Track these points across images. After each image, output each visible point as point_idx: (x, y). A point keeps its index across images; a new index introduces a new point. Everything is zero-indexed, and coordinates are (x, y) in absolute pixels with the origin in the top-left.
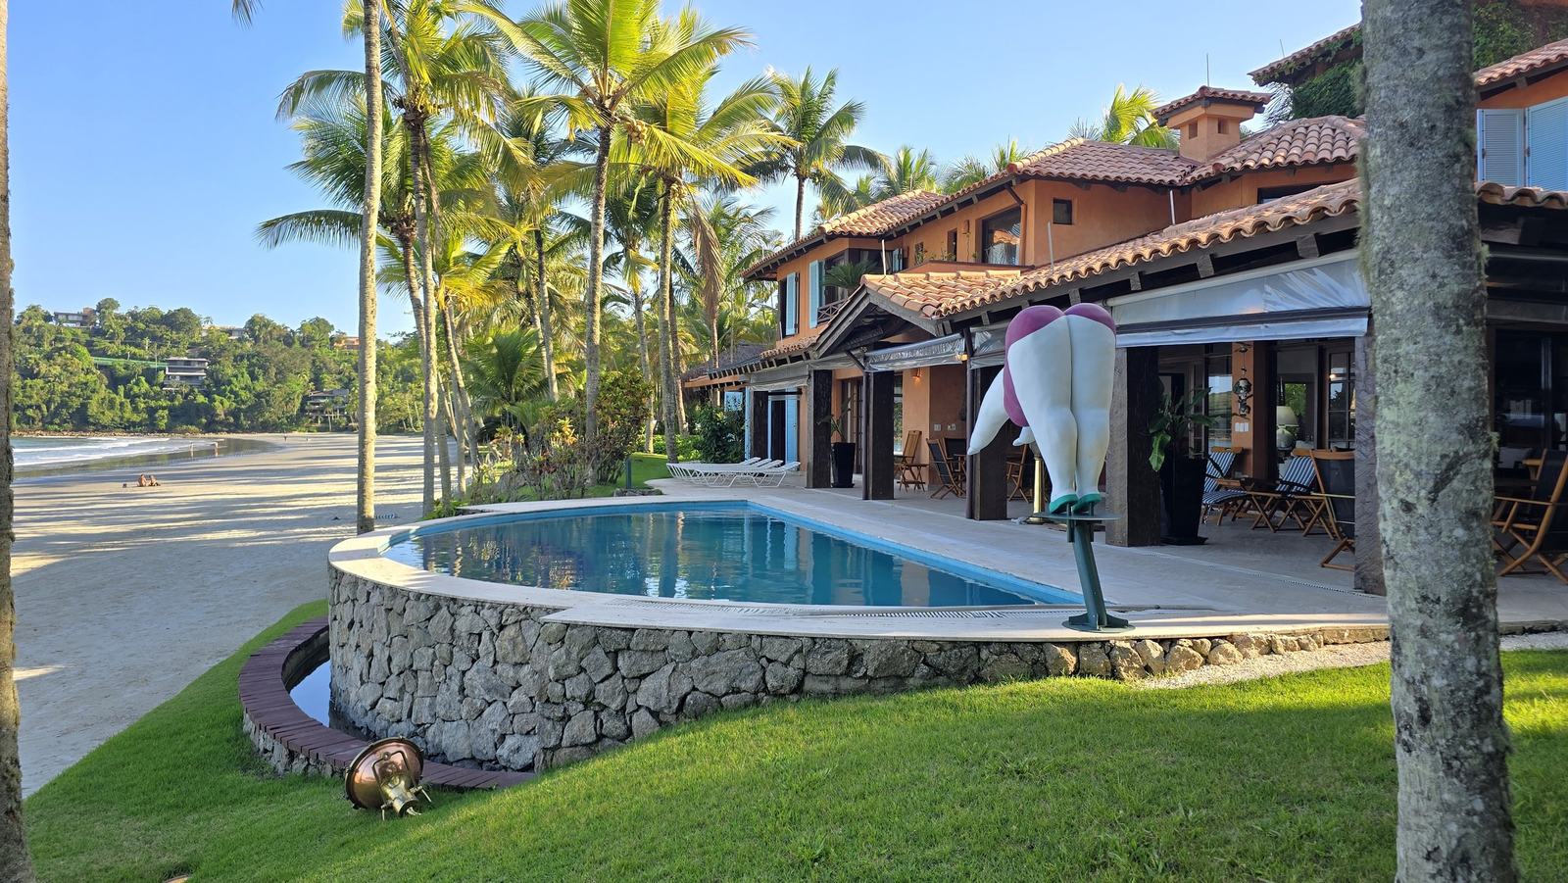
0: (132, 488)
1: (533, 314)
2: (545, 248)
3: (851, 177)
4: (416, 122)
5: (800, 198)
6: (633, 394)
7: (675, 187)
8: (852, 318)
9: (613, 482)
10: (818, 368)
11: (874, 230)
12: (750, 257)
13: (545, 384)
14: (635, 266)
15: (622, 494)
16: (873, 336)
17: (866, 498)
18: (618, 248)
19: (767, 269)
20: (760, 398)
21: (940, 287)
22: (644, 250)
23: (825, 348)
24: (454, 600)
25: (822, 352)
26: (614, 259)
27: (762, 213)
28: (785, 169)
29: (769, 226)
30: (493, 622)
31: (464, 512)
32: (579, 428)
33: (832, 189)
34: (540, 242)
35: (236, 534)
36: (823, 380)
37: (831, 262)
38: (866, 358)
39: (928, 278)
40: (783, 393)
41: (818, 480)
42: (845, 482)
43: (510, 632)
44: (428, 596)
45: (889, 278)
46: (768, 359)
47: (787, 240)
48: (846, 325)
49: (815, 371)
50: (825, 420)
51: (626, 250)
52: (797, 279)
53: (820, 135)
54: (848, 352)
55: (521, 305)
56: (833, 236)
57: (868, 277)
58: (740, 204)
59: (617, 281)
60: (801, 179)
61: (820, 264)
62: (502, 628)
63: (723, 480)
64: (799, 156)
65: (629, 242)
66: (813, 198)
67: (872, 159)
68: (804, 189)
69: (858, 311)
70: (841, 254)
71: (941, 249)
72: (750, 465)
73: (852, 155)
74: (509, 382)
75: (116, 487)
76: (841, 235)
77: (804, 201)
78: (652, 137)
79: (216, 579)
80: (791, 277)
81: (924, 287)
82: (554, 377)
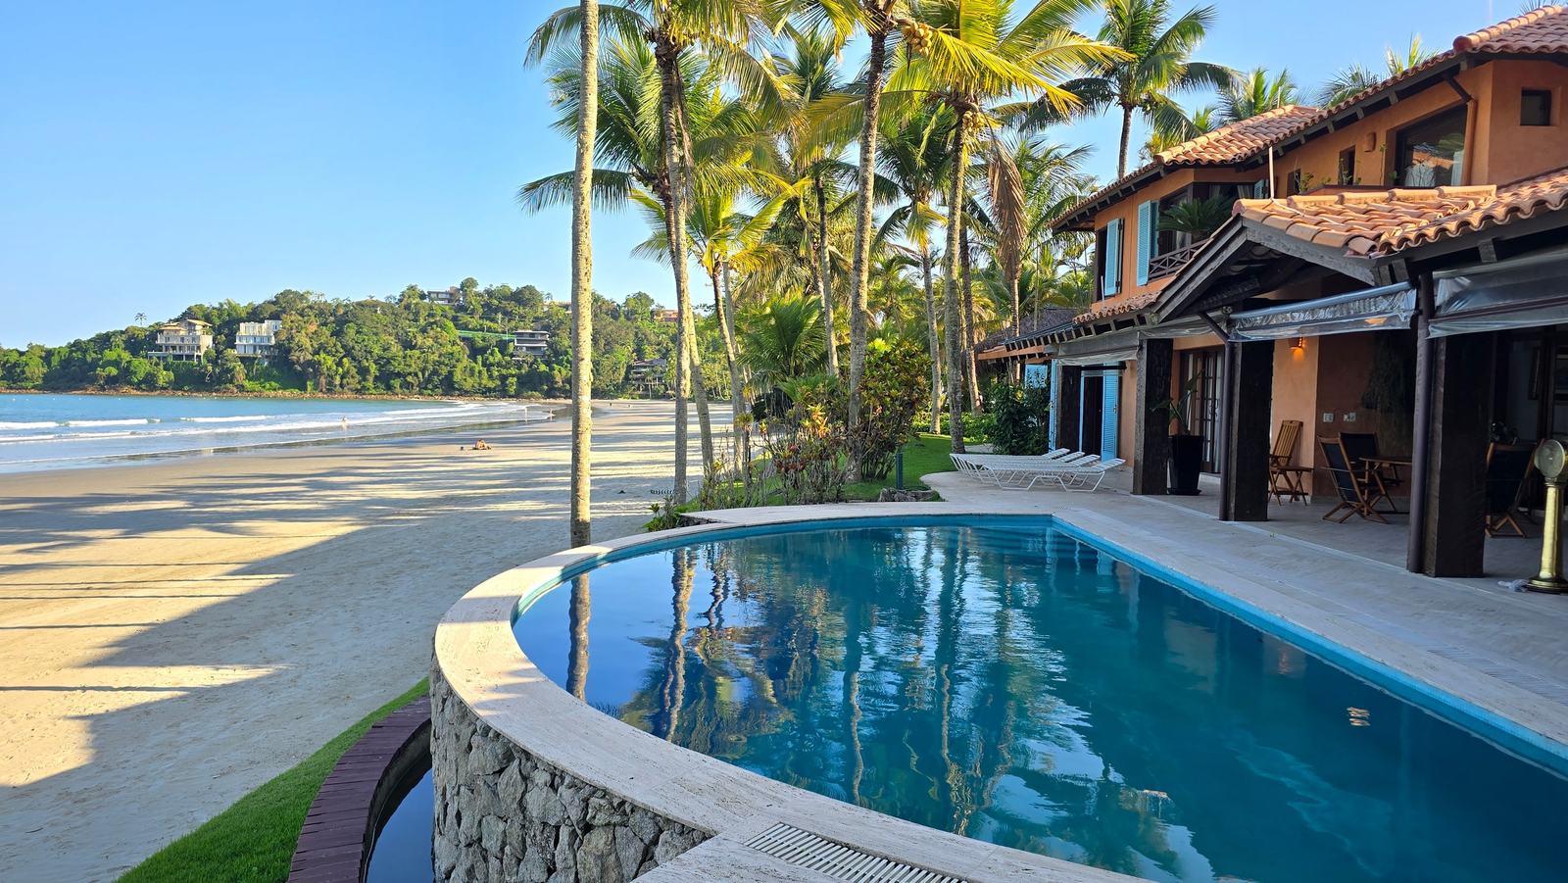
0: (468, 451)
1: (816, 282)
2: (830, 207)
4: (669, 57)
5: (1125, 131)
6: (907, 371)
7: (969, 114)
8: (1215, 265)
9: (882, 477)
10: (1153, 336)
11: (1230, 156)
12: (1061, 205)
13: (825, 357)
14: (922, 222)
15: (889, 498)
16: (1242, 290)
17: (1225, 517)
18: (904, 201)
19: (1083, 216)
20: (1070, 374)
21: (1366, 212)
22: (934, 203)
23: (1169, 309)
24: (528, 755)
25: (1164, 314)
26: (900, 214)
27: (1075, 152)
28: (1107, 97)
29: (1082, 169)
30: (575, 814)
32: (836, 414)
33: (1168, 119)
34: (822, 201)
36: (1161, 357)
37: (1167, 202)
38: (1230, 323)
39: (1342, 201)
40: (1101, 368)
41: (1149, 483)
42: (1187, 487)
43: (598, 840)
44: (498, 735)
46: (1084, 325)
48: (1204, 276)
49: (1150, 342)
50: (1162, 405)
51: (914, 203)
52: (1121, 227)
53: (1153, 52)
54: (1203, 314)
55: (804, 272)
56: (1174, 167)
57: (1245, 202)
58: (1049, 144)
59: (901, 241)
60: (1128, 107)
61: (1153, 206)
62: (588, 828)
63: (1021, 480)
64: (1125, 81)
65: (917, 196)
66: (1142, 128)
67: (1221, 77)
68: (1132, 120)
69: (1226, 254)
70: (1182, 192)
72: (1056, 461)
73: (1198, 73)
74: (788, 354)
75: (453, 450)
76: (1185, 165)
77: (1130, 135)
78: (939, 46)
80: (1112, 226)
81: (1340, 213)
82: (834, 349)
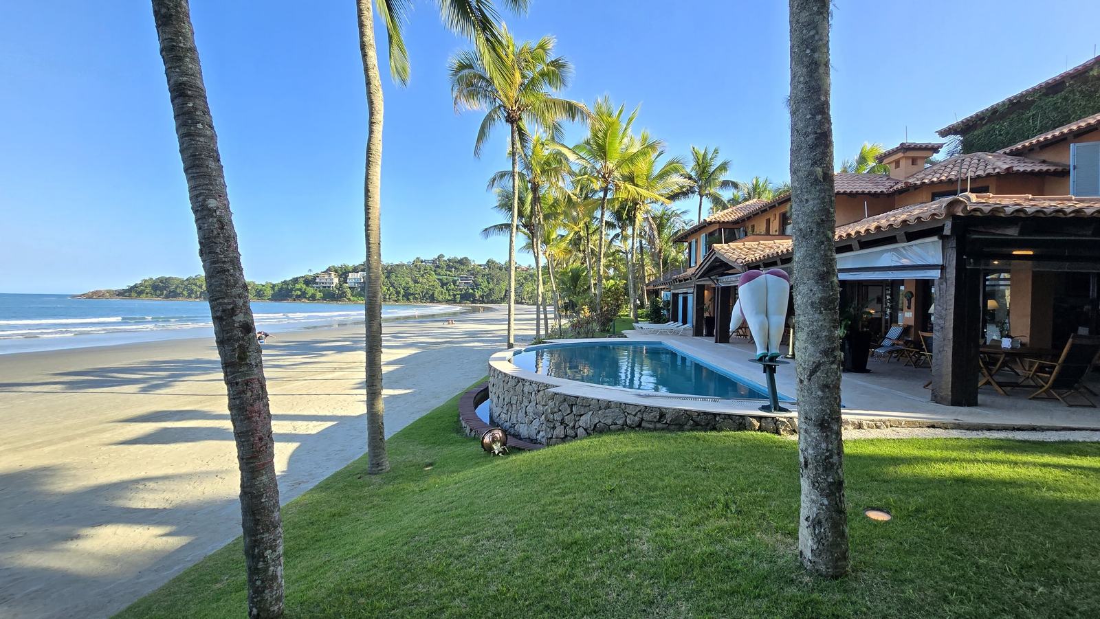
0: (446, 325)
1: (585, 259)
2: (590, 231)
3: (726, 195)
4: (535, 188)
5: (700, 205)
6: (616, 294)
7: (638, 206)
8: (709, 263)
9: (608, 331)
10: (698, 283)
11: (731, 219)
12: (677, 232)
13: (589, 288)
14: (625, 238)
15: (610, 337)
16: (720, 270)
17: (716, 342)
18: (618, 230)
19: (686, 236)
20: (675, 296)
21: (749, 249)
22: (629, 231)
23: (698, 276)
24: (524, 380)
25: (697, 277)
26: (617, 236)
27: (683, 212)
28: (693, 192)
29: (686, 218)
30: (536, 389)
31: (545, 343)
32: (592, 309)
33: (717, 201)
34: (588, 230)
35: (476, 344)
36: (700, 289)
37: (711, 234)
38: (717, 280)
39: (744, 245)
40: (687, 293)
41: (698, 332)
42: (710, 334)
43: (541, 393)
44: (516, 377)
45: (725, 246)
46: (675, 279)
47: (696, 223)
48: (706, 266)
49: (697, 285)
50: (702, 306)
51: (622, 232)
52: (696, 242)
53: (710, 176)
54: (709, 277)
55: (581, 255)
56: (711, 223)
57: (715, 245)
58: (674, 209)
59: (618, 243)
60: (701, 196)
61: (706, 235)
62: (539, 391)
63: (655, 332)
64: (700, 187)
65: (623, 228)
66: (707, 204)
67: (735, 185)
68: (703, 201)
69: (711, 260)
70: (716, 230)
71: (762, 228)
72: (671, 325)
73: (725, 184)
74: (575, 287)
75: (440, 324)
76: (714, 222)
77: (702, 206)
78: (626, 188)
79: (467, 361)
80: (693, 241)
81: (741, 249)
82: (592, 285)
